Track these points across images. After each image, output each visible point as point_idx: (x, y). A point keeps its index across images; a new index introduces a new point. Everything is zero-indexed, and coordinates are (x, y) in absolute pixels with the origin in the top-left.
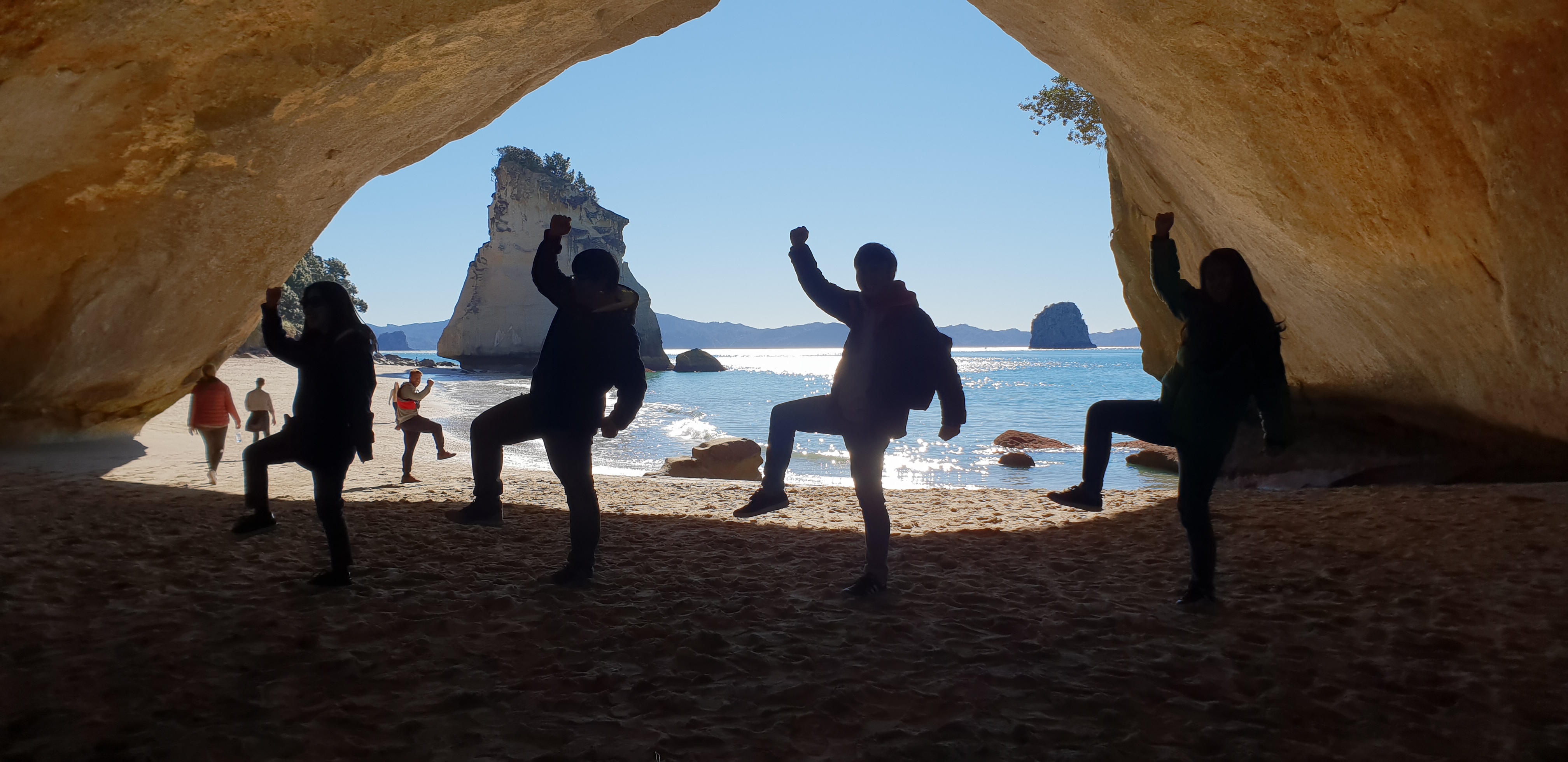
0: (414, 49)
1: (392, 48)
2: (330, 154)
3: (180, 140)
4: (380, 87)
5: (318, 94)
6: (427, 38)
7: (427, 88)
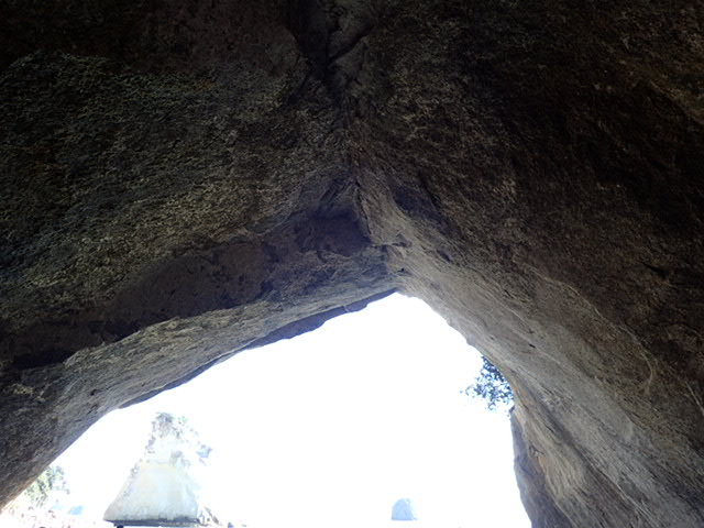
0: (164, 329)
1: (151, 328)
2: (93, 393)
4: (136, 353)
6: (172, 324)
7: (162, 356)
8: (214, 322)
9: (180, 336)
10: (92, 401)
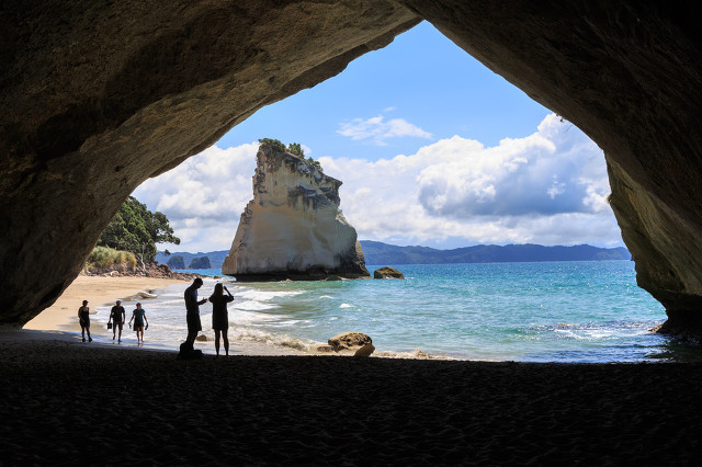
0: (160, 109)
1: (147, 109)
2: (117, 169)
3: (29, 166)
4: (143, 130)
5: (106, 136)
6: (166, 101)
7: (171, 129)
8: (209, 93)
9: (180, 109)
10: (119, 175)
